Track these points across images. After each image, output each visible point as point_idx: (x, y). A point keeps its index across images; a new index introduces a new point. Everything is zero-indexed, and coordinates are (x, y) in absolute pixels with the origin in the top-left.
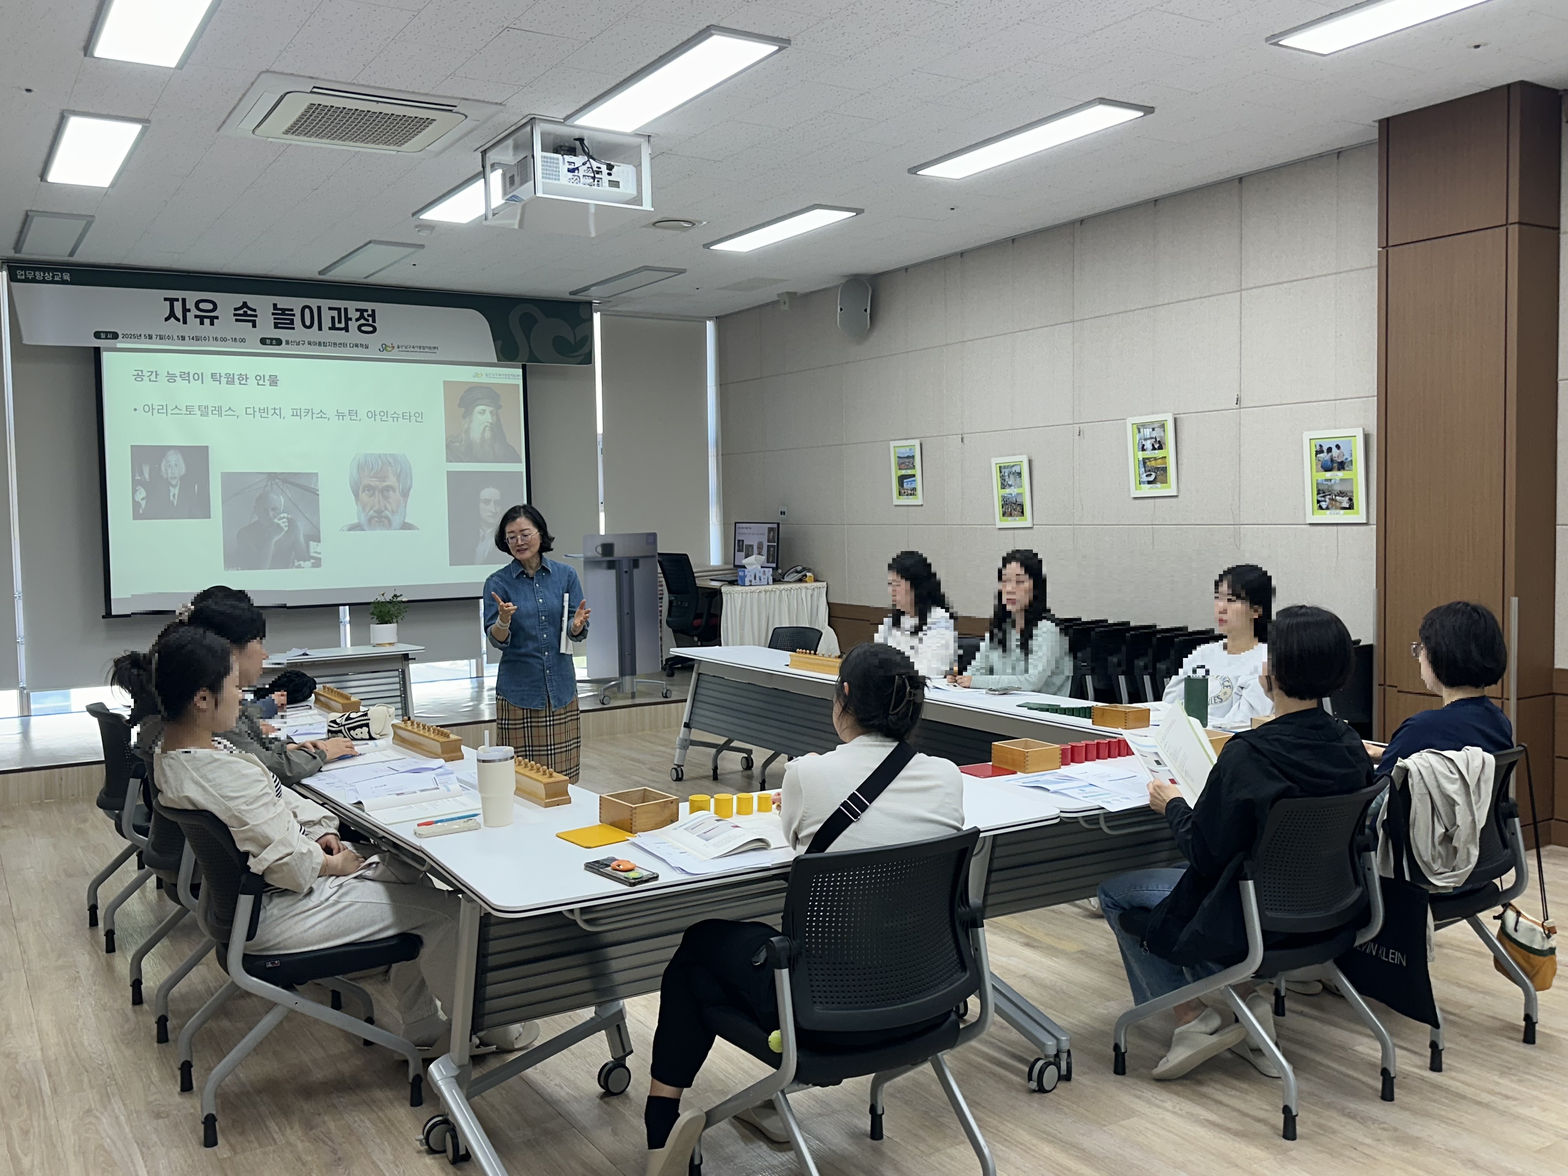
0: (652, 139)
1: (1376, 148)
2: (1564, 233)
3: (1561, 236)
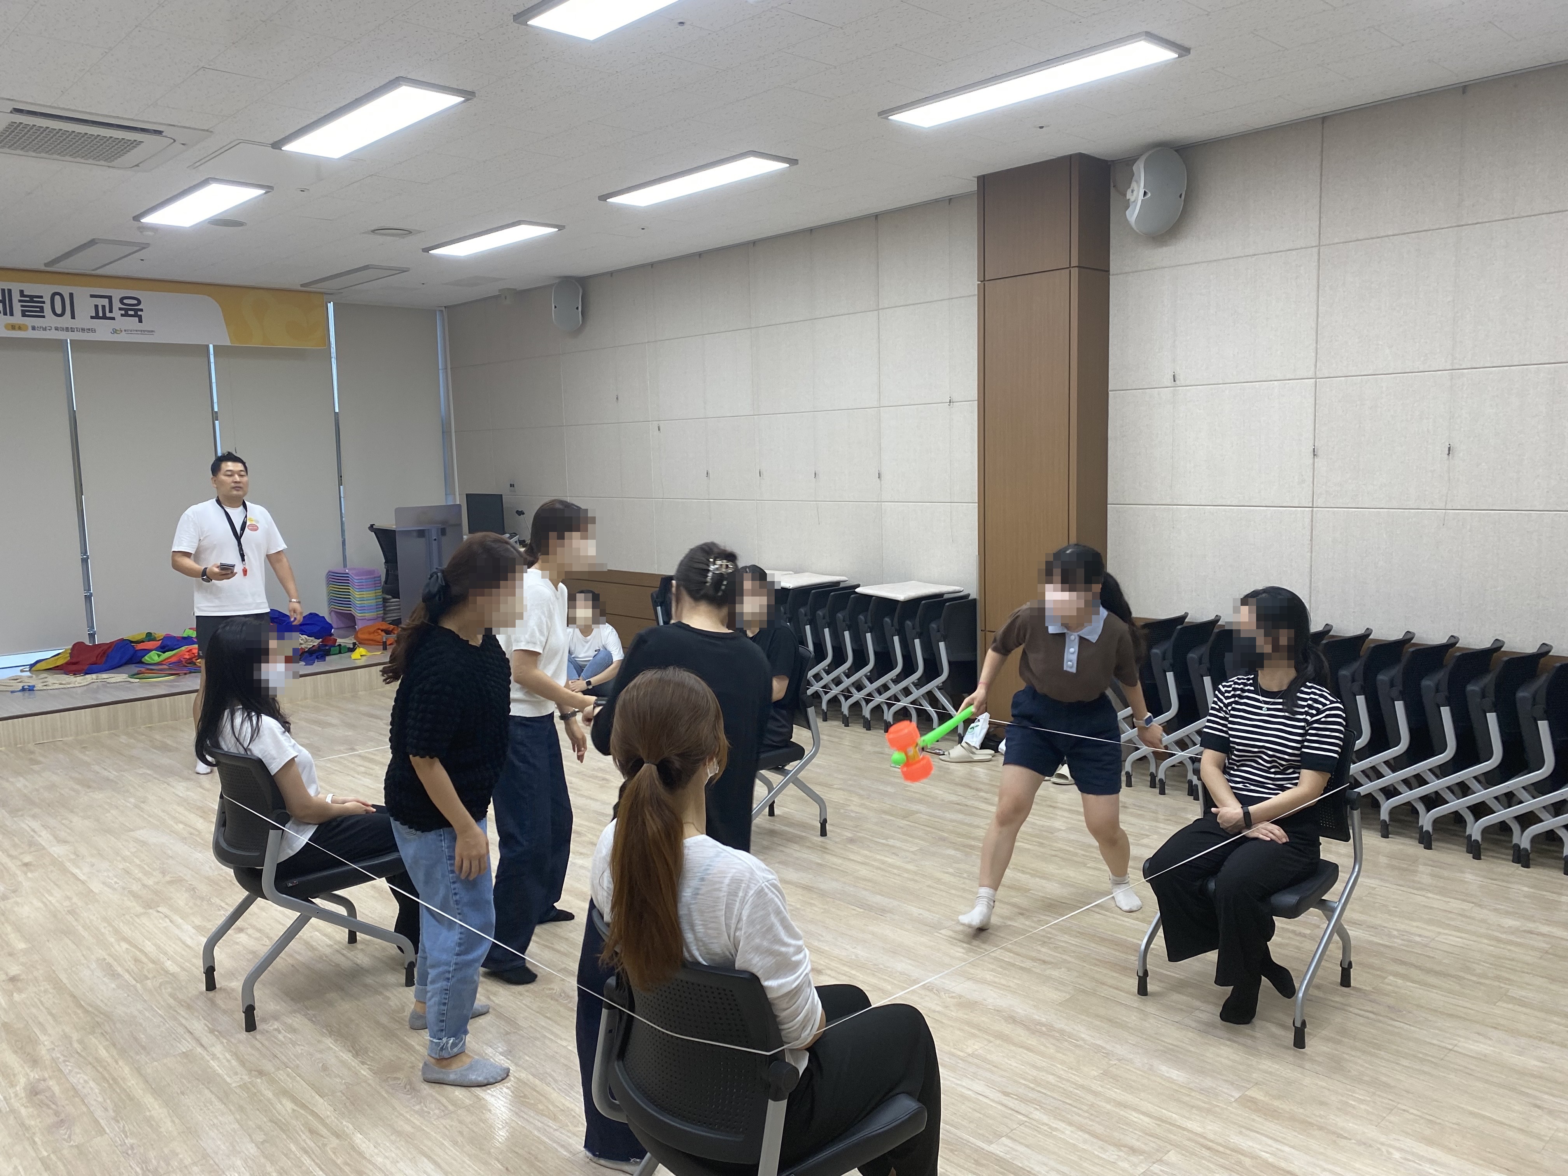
1: (976, 198)
2: (1113, 275)
3: (1111, 277)
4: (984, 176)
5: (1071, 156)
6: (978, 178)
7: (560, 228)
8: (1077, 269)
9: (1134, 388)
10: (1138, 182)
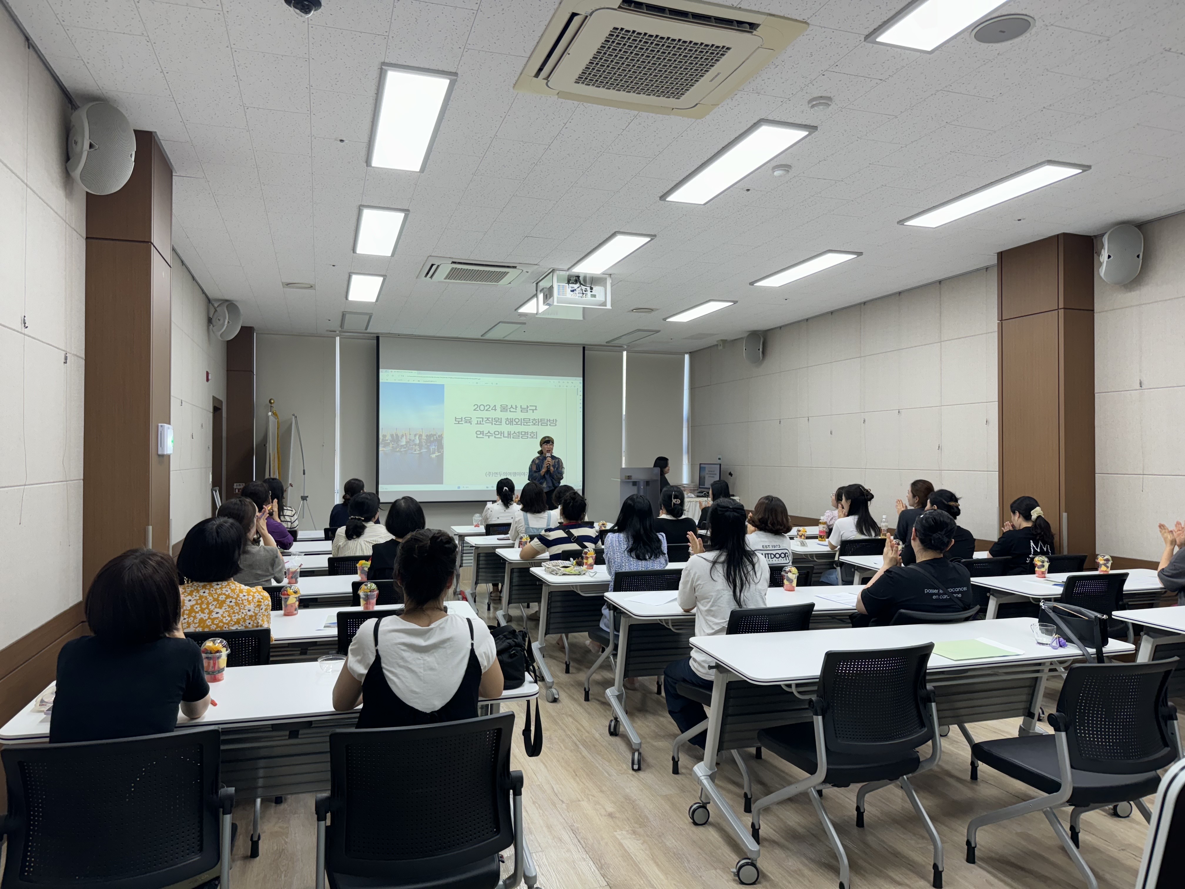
0: (612, 276)
1: (996, 269)
2: (1097, 313)
3: (1095, 314)
4: (1001, 252)
5: (1058, 235)
6: (998, 254)
7: (735, 302)
8: (1063, 310)
9: (1113, 390)
10: (1105, 249)
